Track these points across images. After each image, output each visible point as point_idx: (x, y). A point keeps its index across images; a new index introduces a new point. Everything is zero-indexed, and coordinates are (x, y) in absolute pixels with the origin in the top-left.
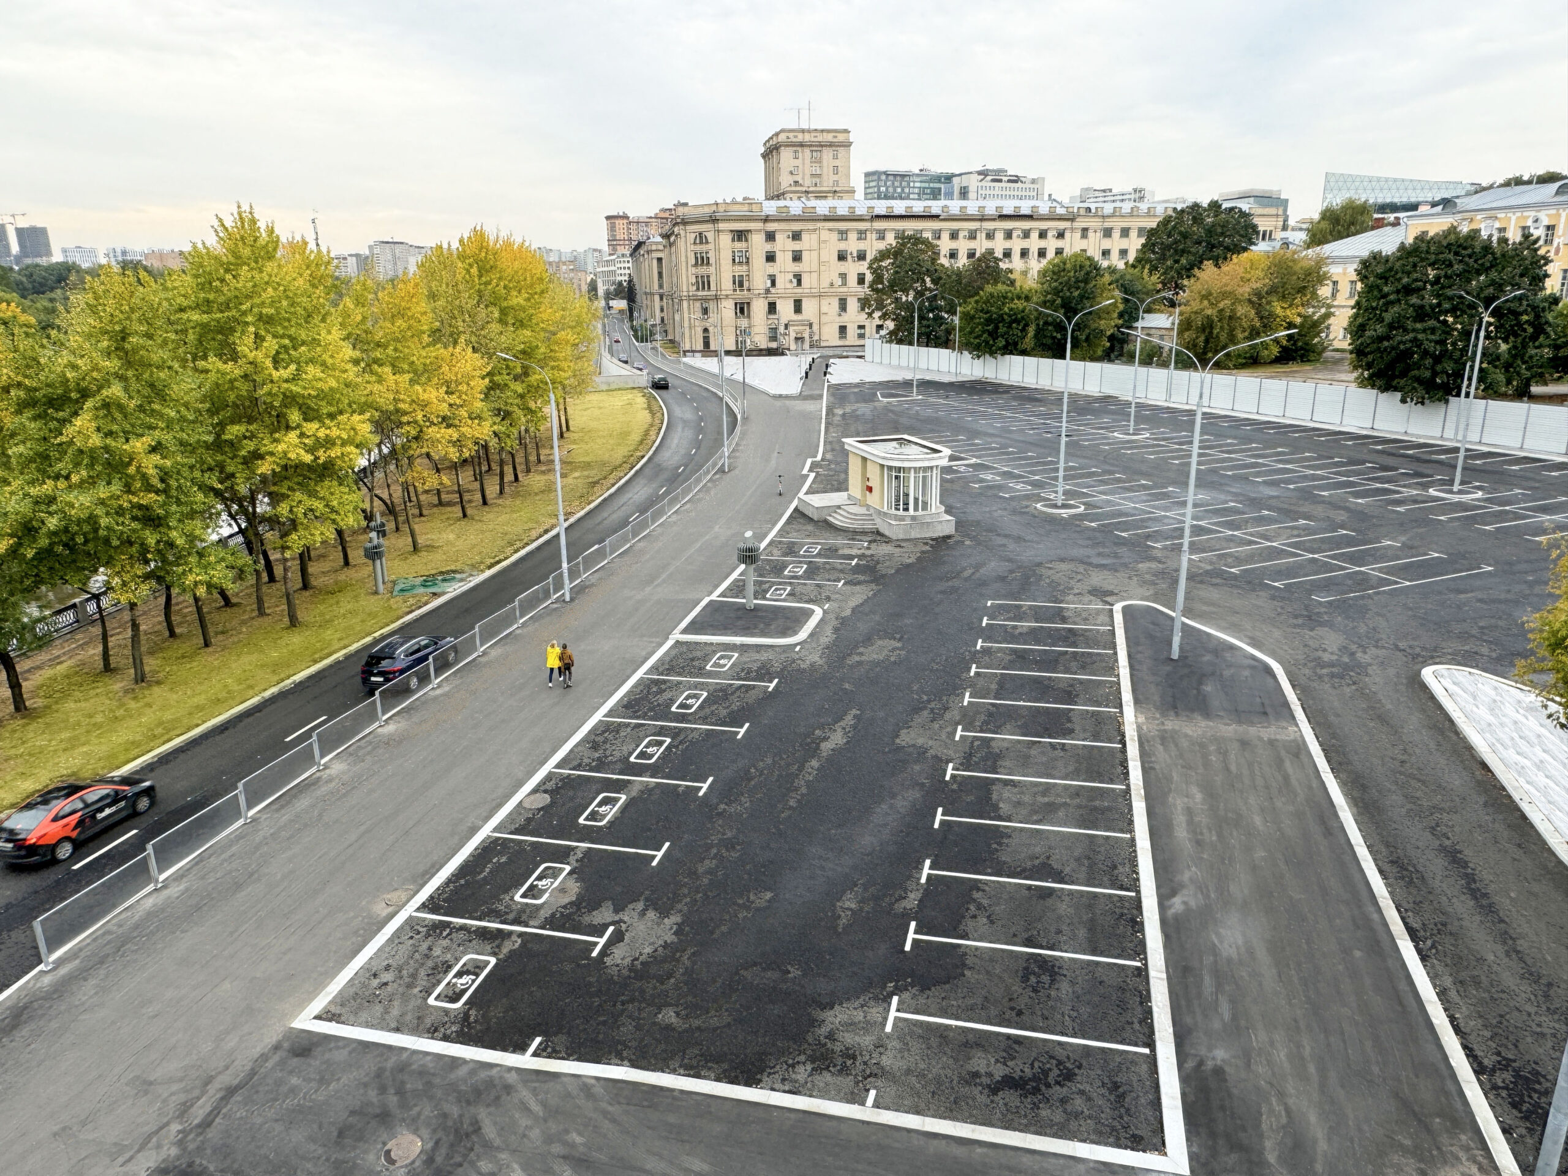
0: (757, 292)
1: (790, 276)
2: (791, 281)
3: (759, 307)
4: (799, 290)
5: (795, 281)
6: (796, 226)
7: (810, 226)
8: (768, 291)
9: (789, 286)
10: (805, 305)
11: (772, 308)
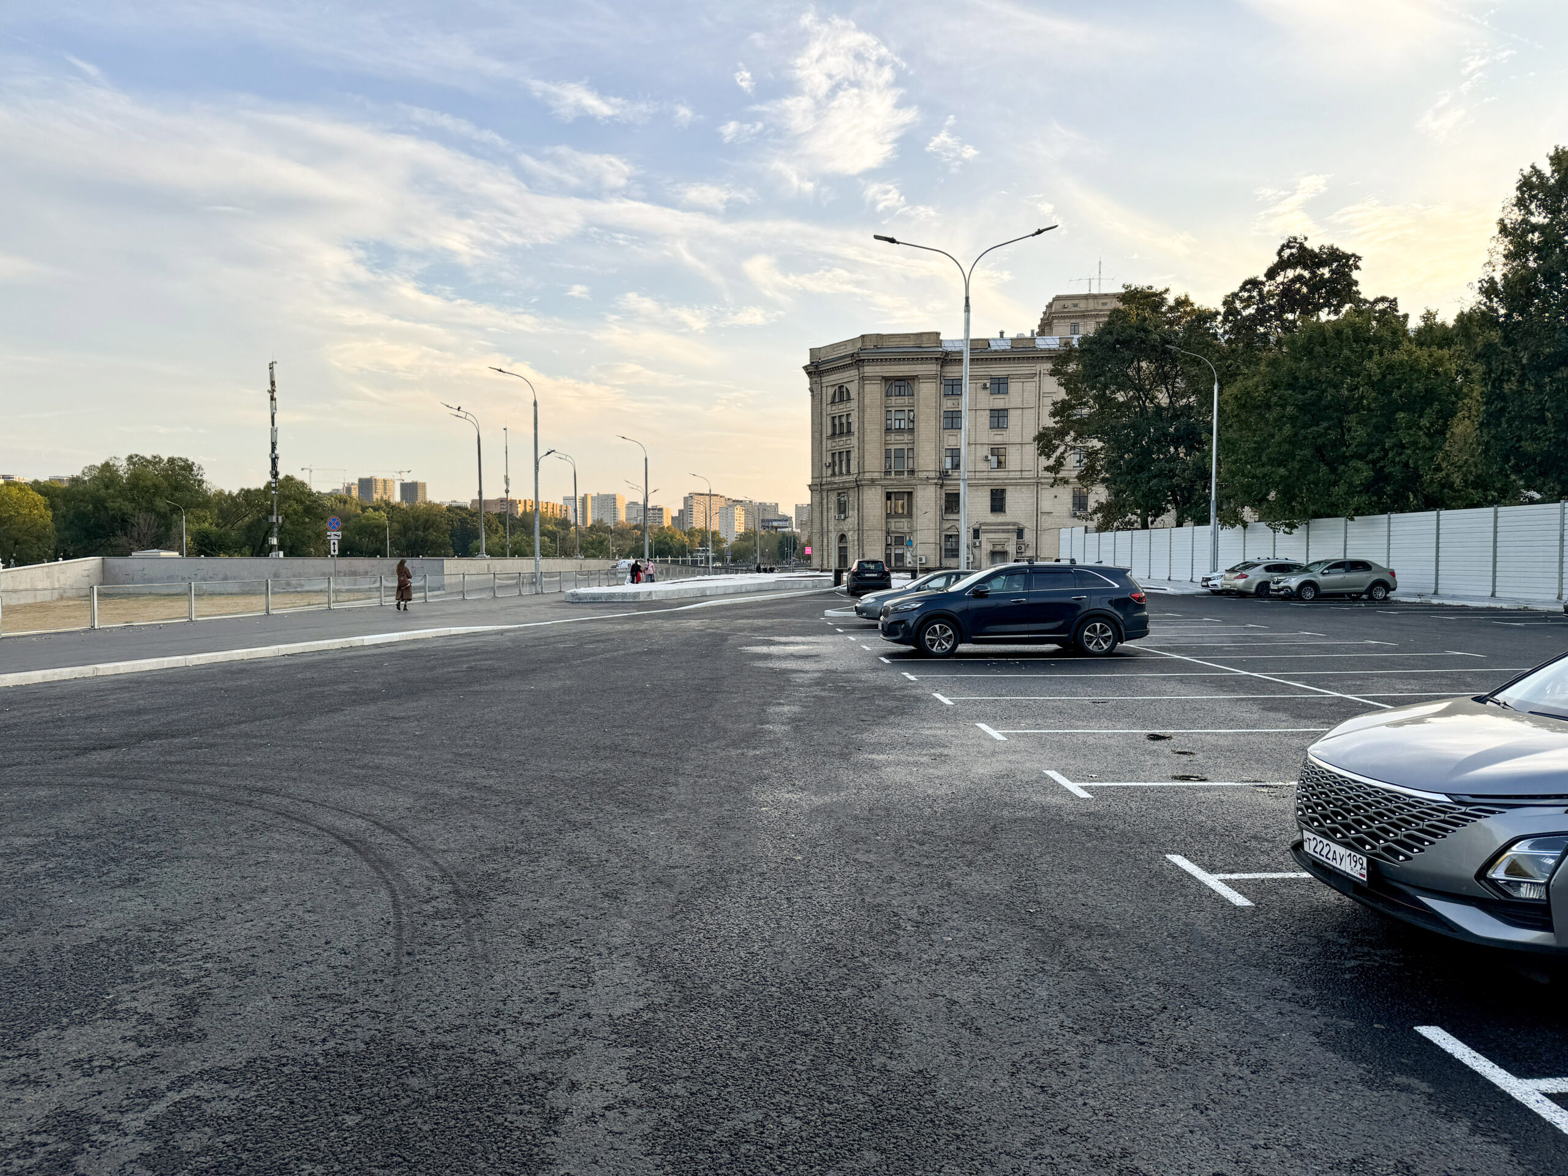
0: (923, 475)
1: (985, 451)
2: (986, 459)
3: (927, 500)
4: (1001, 474)
5: (994, 459)
6: (998, 370)
7: (1025, 369)
8: (944, 475)
9: (983, 466)
10: (1013, 498)
11: (952, 503)
